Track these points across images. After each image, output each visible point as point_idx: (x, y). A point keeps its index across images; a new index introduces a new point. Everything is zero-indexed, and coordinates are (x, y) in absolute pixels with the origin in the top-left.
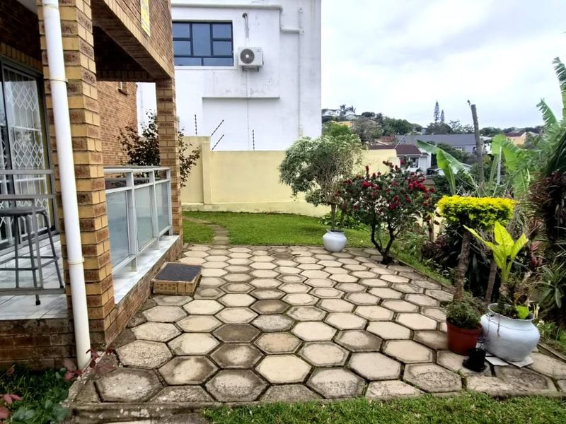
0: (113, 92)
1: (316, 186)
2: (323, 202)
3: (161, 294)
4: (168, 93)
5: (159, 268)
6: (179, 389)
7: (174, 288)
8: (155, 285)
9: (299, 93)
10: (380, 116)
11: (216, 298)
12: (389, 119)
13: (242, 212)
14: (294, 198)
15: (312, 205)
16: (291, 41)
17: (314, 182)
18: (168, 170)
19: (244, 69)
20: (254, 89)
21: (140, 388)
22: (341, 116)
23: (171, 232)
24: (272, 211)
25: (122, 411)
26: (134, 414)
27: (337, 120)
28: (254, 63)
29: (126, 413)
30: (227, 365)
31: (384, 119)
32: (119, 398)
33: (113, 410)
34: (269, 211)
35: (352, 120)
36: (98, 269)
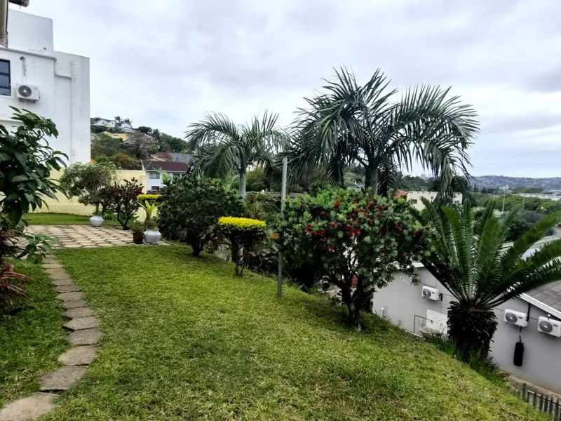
1: (86, 193)
2: (91, 203)
9: (71, 123)
10: (156, 132)
12: (166, 135)
15: (83, 204)
16: (64, 85)
17: (84, 190)
19: (21, 100)
22: (116, 127)
27: (111, 131)
28: (31, 97)
31: (161, 135)
35: (128, 133)
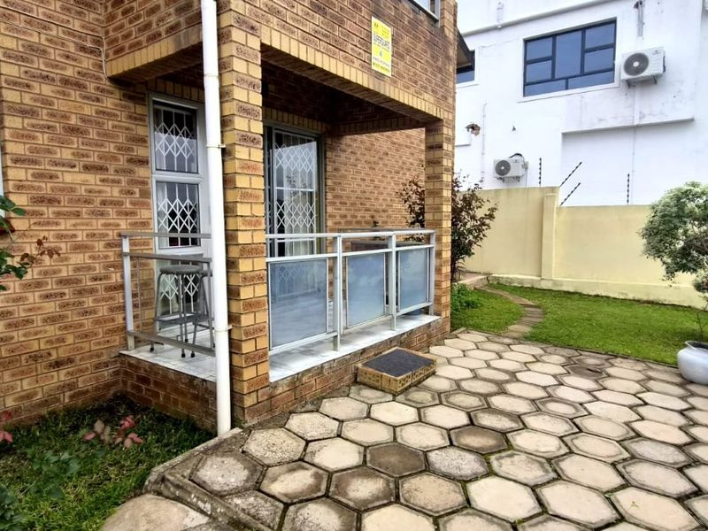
0: (416, 142)
3: (364, 384)
4: (438, 139)
5: (381, 353)
6: (262, 498)
7: (378, 381)
8: (360, 373)
11: (420, 406)
13: (597, 296)
14: (669, 282)
18: (432, 234)
19: (629, 84)
20: (646, 111)
21: (233, 480)
23: (431, 311)
24: (651, 298)
25: (193, 496)
26: (200, 504)
28: (647, 73)
29: (195, 500)
30: (339, 494)
32: (204, 482)
33: (187, 491)
34: (645, 298)
36: (242, 341)
